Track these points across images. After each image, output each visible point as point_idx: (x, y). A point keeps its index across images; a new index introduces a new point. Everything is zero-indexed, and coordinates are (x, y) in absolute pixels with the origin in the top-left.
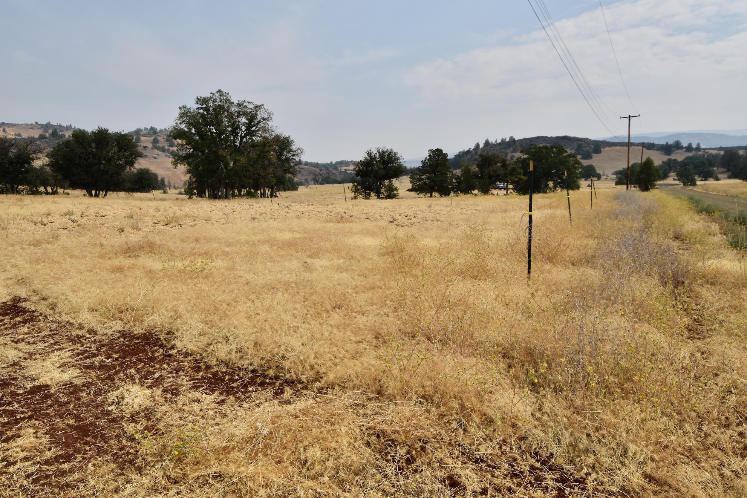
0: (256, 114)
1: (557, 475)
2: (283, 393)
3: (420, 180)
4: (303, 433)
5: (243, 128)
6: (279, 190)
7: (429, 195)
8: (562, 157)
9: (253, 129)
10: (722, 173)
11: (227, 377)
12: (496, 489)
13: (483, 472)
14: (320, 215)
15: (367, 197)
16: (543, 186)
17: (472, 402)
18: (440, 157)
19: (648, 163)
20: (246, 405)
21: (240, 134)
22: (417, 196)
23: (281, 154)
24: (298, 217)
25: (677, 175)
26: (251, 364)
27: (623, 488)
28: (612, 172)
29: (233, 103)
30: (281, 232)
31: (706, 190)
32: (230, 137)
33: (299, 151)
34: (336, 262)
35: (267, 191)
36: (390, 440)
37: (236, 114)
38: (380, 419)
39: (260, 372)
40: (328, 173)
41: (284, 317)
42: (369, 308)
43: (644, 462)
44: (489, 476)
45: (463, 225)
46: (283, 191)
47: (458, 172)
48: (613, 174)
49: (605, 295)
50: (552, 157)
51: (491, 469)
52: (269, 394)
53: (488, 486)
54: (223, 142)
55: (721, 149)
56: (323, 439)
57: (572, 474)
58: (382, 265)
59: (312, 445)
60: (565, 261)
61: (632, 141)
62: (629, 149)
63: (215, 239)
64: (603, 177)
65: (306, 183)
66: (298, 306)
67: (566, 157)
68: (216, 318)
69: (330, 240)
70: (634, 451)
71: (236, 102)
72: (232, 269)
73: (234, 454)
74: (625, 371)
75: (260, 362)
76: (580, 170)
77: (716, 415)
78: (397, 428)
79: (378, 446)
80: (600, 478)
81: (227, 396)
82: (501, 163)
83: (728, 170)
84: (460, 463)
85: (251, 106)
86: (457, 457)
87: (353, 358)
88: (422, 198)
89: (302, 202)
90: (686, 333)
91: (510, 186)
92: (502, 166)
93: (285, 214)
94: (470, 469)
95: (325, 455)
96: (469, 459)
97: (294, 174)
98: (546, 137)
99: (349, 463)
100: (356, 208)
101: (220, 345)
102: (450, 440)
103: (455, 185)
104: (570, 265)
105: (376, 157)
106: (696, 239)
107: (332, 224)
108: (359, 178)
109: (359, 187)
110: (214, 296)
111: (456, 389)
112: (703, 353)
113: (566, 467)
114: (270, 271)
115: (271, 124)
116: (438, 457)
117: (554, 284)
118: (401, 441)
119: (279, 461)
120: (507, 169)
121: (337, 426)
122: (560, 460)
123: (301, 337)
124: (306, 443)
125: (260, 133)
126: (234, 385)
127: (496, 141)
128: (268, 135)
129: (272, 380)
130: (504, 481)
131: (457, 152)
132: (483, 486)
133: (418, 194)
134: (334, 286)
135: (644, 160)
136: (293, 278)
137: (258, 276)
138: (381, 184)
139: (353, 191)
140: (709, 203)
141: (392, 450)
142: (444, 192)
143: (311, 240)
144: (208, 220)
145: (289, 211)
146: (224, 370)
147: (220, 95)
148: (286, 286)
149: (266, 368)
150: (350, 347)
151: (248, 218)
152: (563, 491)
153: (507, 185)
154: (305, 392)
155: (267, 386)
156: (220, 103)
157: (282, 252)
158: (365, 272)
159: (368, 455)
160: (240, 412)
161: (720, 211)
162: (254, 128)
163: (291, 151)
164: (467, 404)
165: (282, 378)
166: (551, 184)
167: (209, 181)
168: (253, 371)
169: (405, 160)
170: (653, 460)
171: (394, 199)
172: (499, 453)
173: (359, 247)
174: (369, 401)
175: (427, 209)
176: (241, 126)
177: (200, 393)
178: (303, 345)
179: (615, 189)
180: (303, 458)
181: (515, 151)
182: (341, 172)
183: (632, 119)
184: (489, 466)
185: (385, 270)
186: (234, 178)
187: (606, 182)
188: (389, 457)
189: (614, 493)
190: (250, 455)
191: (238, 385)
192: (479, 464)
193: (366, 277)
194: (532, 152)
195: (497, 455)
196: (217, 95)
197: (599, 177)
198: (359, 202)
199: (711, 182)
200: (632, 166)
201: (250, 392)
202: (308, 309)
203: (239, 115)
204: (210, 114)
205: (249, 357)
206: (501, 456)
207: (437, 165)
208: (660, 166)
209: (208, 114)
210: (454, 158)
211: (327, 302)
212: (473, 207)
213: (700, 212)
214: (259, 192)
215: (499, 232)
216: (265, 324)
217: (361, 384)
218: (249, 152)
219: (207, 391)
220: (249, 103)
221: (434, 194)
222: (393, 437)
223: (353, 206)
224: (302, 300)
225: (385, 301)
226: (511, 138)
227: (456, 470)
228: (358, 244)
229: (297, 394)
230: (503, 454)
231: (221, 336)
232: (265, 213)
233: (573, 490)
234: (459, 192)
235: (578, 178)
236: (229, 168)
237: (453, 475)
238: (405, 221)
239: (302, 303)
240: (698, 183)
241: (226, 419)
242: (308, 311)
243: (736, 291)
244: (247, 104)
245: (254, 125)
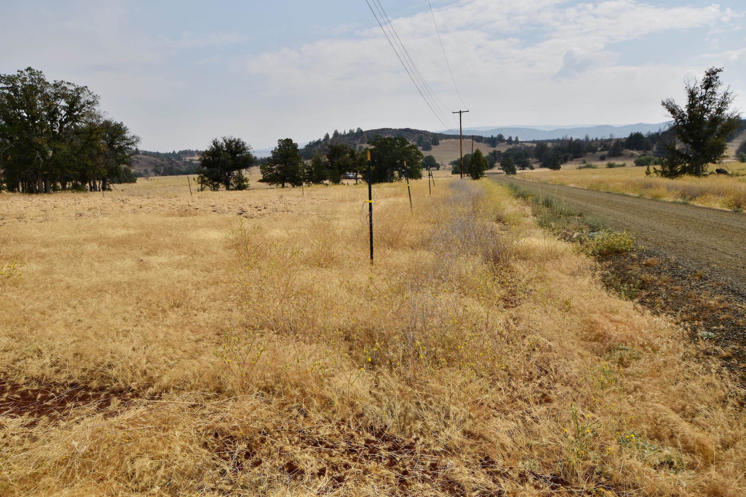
0: (79, 97)
1: (390, 445)
2: (108, 404)
3: (271, 170)
4: (129, 445)
5: (63, 112)
6: (113, 182)
7: (281, 185)
8: (405, 148)
9: (75, 114)
10: (536, 163)
11: (39, 396)
12: (333, 468)
13: (322, 454)
14: (161, 208)
15: (215, 188)
16: (389, 175)
17: (312, 387)
18: (290, 148)
19: (477, 154)
20: (63, 424)
21: (59, 119)
22: (268, 186)
23: (112, 143)
24: (134, 212)
25: (501, 165)
26: (70, 378)
27: (446, 447)
28: (449, 163)
29: (48, 83)
30: (113, 229)
31: (524, 178)
32: (47, 122)
33: (134, 140)
34: (177, 258)
35: (98, 184)
36: (228, 438)
37: (53, 96)
38: (218, 417)
39: (82, 385)
40: (171, 164)
41: (112, 321)
42: (211, 304)
43: (464, 421)
44: (327, 456)
45: (312, 215)
46: (118, 183)
47: (309, 162)
48: (450, 164)
49: (437, 275)
50: (396, 148)
51: (329, 449)
52: (93, 408)
53: (326, 466)
54: (38, 128)
55: (534, 142)
56: (154, 447)
57: (403, 441)
58: (227, 259)
59: (140, 455)
60: (405, 245)
61: (463, 134)
62: (461, 141)
63: (29, 239)
64: (441, 167)
65: (145, 174)
66: (130, 308)
67: (408, 148)
68: (26, 330)
69: (171, 235)
70: (455, 413)
71: (52, 82)
72: (49, 272)
73: (45, 480)
74: (450, 342)
75: (80, 375)
76: (422, 160)
77: (522, 371)
78: (236, 424)
79: (215, 445)
80: (427, 441)
81: (38, 417)
82: (349, 154)
83: (540, 161)
84: (300, 448)
85: (72, 88)
86: (297, 443)
87: (192, 357)
88: (273, 188)
89: (142, 196)
90: (502, 303)
91: (359, 176)
92: (351, 157)
93: (120, 208)
94: (309, 452)
95: (156, 464)
96: (308, 443)
97: (129, 164)
98: (391, 129)
99: (183, 467)
100: (203, 201)
101: (29, 360)
102: (290, 428)
103: (307, 176)
104: (410, 249)
105: (222, 147)
106: (513, 220)
107: (174, 218)
108: (205, 168)
109: (206, 179)
110: (24, 305)
111: (297, 377)
112: (514, 320)
113: (398, 436)
114: (97, 272)
115: (97, 109)
116: (278, 446)
117: (395, 268)
118: (240, 436)
119: (101, 479)
120: (355, 159)
121: (170, 431)
122: (393, 431)
123: (132, 341)
124: (133, 455)
125: (85, 118)
126: (49, 403)
127: (345, 132)
128: (94, 121)
129: (96, 391)
130: (341, 459)
131: (307, 143)
132: (321, 467)
133: (270, 185)
134: (174, 284)
135: (474, 151)
136: (126, 278)
137: (82, 278)
138: (229, 175)
139: (199, 183)
140: (524, 189)
141: (231, 447)
142: (296, 182)
143: (148, 236)
144: (20, 218)
145: (124, 205)
146: (36, 388)
147: (31, 74)
148: (117, 287)
149: (88, 380)
150: (188, 346)
151: (73, 214)
152: (394, 458)
153: (356, 175)
154: (135, 400)
155: (90, 400)
156: (31, 83)
157: (113, 251)
158: (208, 267)
159: (204, 457)
160: (55, 432)
161: (532, 196)
162: (77, 112)
163: (124, 139)
164: (308, 390)
165: (108, 388)
166: (396, 173)
167: (22, 173)
168: (72, 385)
169: (254, 150)
170: (470, 417)
171: (244, 191)
172: (337, 432)
173: (203, 241)
174: (207, 401)
175: (278, 199)
176: (60, 110)
177: (4, 418)
178: (134, 350)
179: (451, 178)
180: (129, 470)
181: (362, 142)
182: (186, 162)
183: (463, 114)
184: (327, 446)
185: (230, 264)
186: (54, 169)
187: (444, 171)
188: (227, 455)
189: (439, 452)
190: (65, 478)
191: (54, 403)
192: (318, 446)
193: (209, 272)
194: (378, 143)
195: (335, 435)
196: (27, 73)
197: (438, 167)
198: (206, 194)
199: (528, 171)
200: (465, 156)
201: (68, 408)
202: (142, 310)
203: (56, 97)
204: (18, 95)
205: (67, 369)
206: (339, 435)
207: (288, 155)
208: (487, 156)
209: (16, 95)
210: (305, 149)
211: (164, 301)
212: (323, 197)
213: (517, 197)
214: (88, 185)
215: (348, 220)
216: (89, 331)
217: (199, 383)
218: (72, 140)
219: (13, 415)
220: (69, 83)
221: (286, 184)
222: (232, 433)
223: (199, 198)
224: (135, 301)
225: (230, 295)
226: (359, 129)
227: (295, 456)
228: (202, 237)
229: (126, 403)
230: (342, 433)
231: (32, 350)
232: (95, 208)
233: (403, 456)
234: (311, 182)
235: (419, 168)
236: (47, 158)
237: (292, 462)
238: (255, 213)
239: (135, 304)
240: (518, 172)
241: (38, 443)
242: (141, 312)
243: (542, 264)
244: (66, 85)
245: (77, 110)
